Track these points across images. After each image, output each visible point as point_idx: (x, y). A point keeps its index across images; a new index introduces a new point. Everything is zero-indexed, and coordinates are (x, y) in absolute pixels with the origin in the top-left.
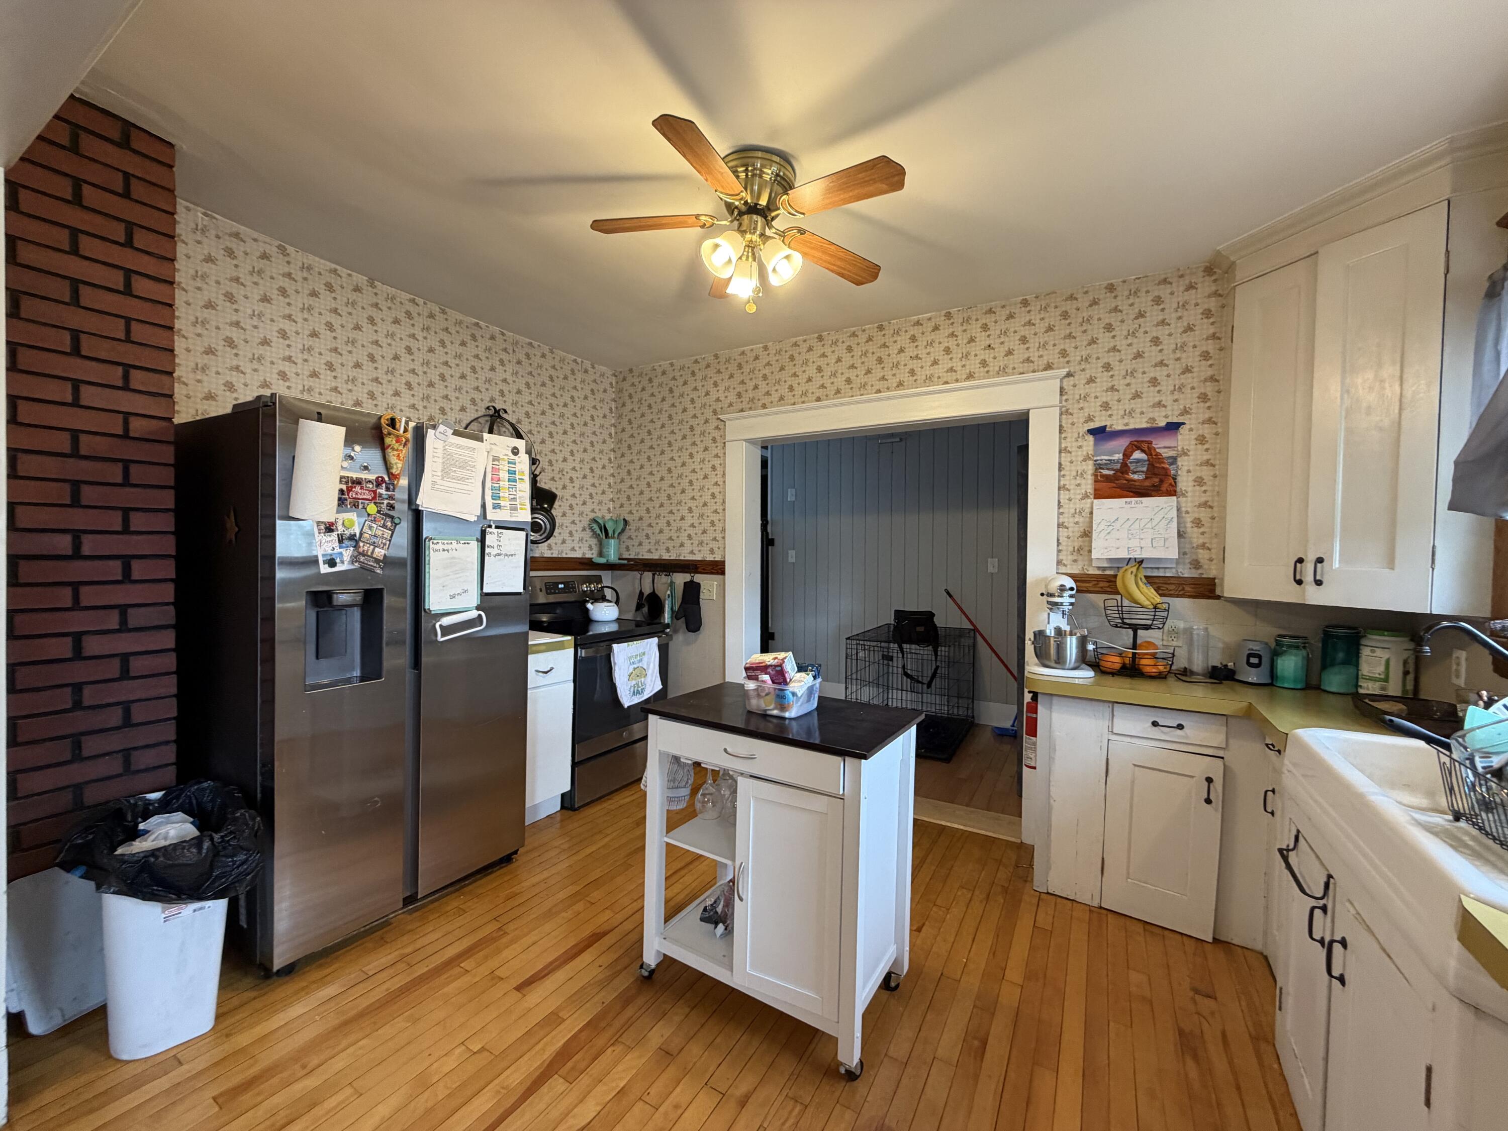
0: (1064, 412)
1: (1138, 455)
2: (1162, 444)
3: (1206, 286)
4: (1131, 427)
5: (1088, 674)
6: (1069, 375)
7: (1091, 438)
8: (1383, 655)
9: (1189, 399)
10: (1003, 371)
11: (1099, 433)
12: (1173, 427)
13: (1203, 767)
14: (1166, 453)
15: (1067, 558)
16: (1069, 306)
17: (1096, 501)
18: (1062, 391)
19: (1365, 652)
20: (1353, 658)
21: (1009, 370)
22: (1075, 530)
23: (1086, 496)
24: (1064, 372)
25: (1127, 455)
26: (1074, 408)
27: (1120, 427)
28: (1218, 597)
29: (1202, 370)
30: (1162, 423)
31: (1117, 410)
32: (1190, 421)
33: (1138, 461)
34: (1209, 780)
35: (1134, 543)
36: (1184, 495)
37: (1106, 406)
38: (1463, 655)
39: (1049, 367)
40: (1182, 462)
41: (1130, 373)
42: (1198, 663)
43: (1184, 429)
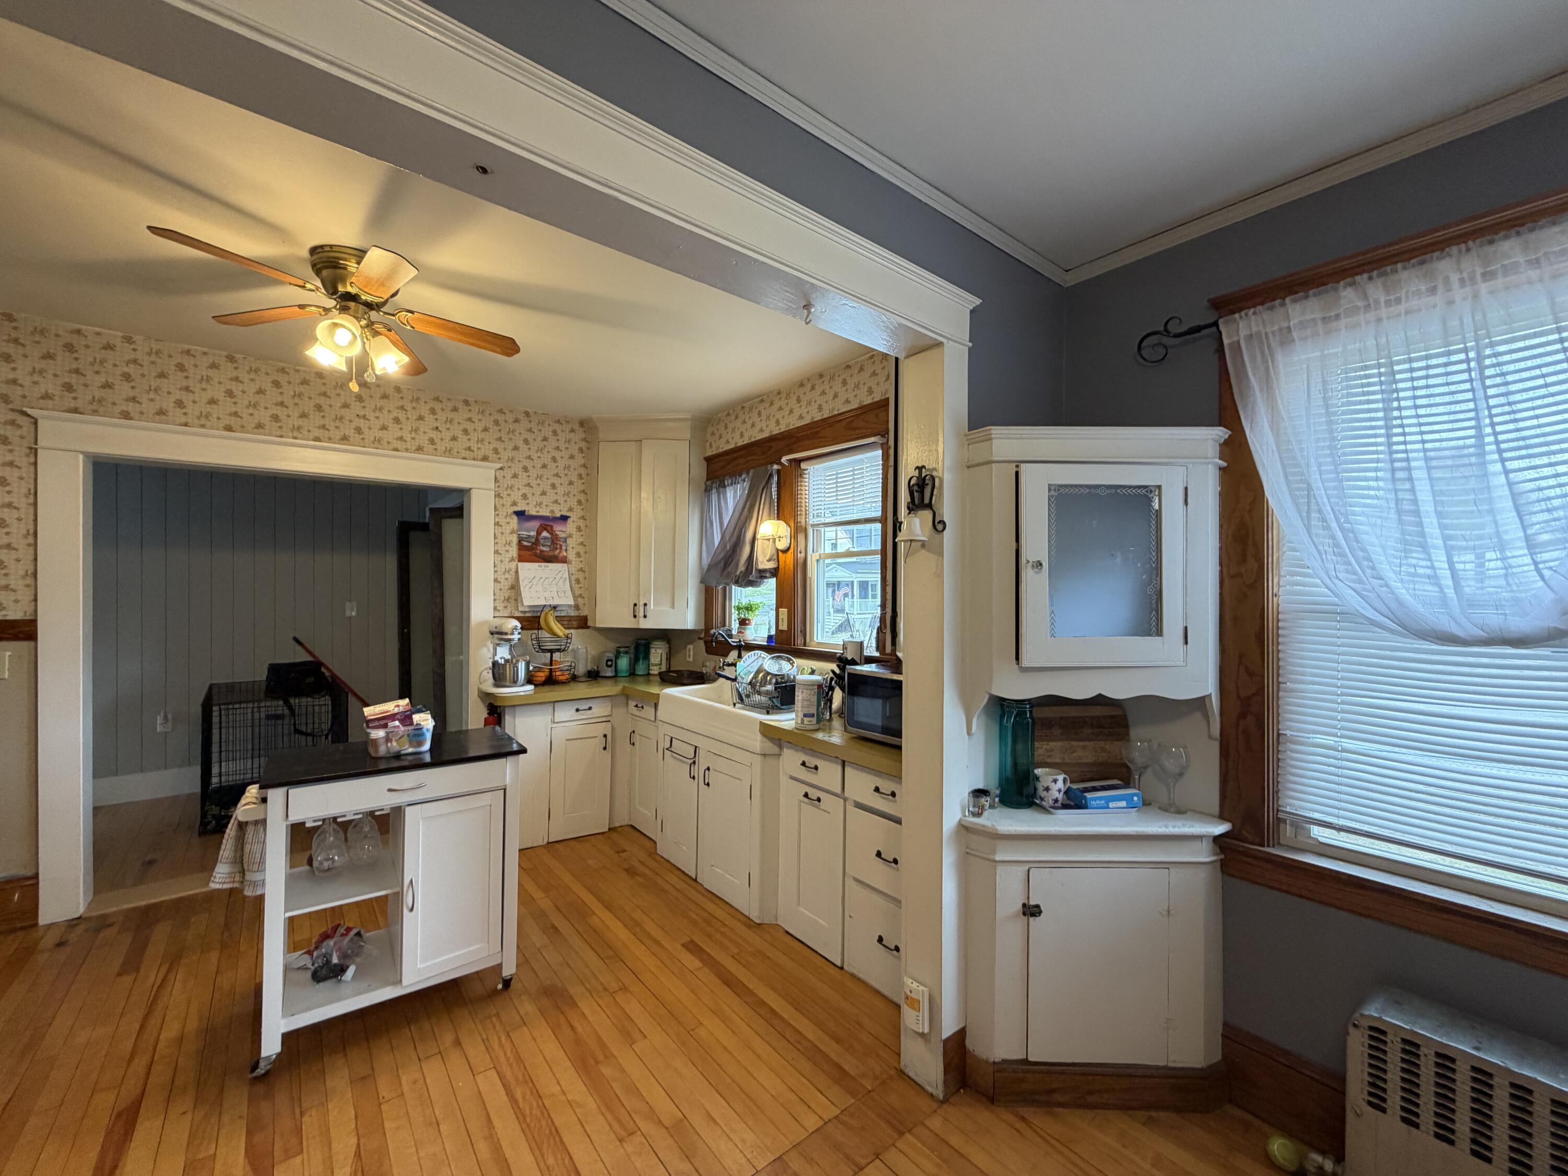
0: (498, 496)
1: (545, 534)
2: (558, 528)
3: (580, 434)
4: (540, 514)
5: (531, 687)
6: (501, 469)
7: (515, 518)
8: (659, 651)
9: (573, 502)
10: (448, 452)
11: (520, 514)
12: (564, 518)
13: (604, 728)
14: (561, 535)
15: (500, 606)
16: (500, 418)
17: (520, 564)
18: (496, 480)
19: (653, 651)
20: (647, 657)
21: (454, 452)
22: (505, 585)
23: (512, 560)
24: (499, 466)
25: (539, 533)
26: (504, 494)
27: (534, 513)
28: (588, 627)
29: (579, 485)
30: (558, 515)
31: (533, 500)
32: (574, 516)
33: (545, 538)
34: (605, 736)
35: (547, 594)
36: (570, 563)
37: (525, 496)
38: (691, 646)
39: (485, 459)
40: (569, 541)
41: (539, 477)
42: (581, 670)
43: (569, 521)
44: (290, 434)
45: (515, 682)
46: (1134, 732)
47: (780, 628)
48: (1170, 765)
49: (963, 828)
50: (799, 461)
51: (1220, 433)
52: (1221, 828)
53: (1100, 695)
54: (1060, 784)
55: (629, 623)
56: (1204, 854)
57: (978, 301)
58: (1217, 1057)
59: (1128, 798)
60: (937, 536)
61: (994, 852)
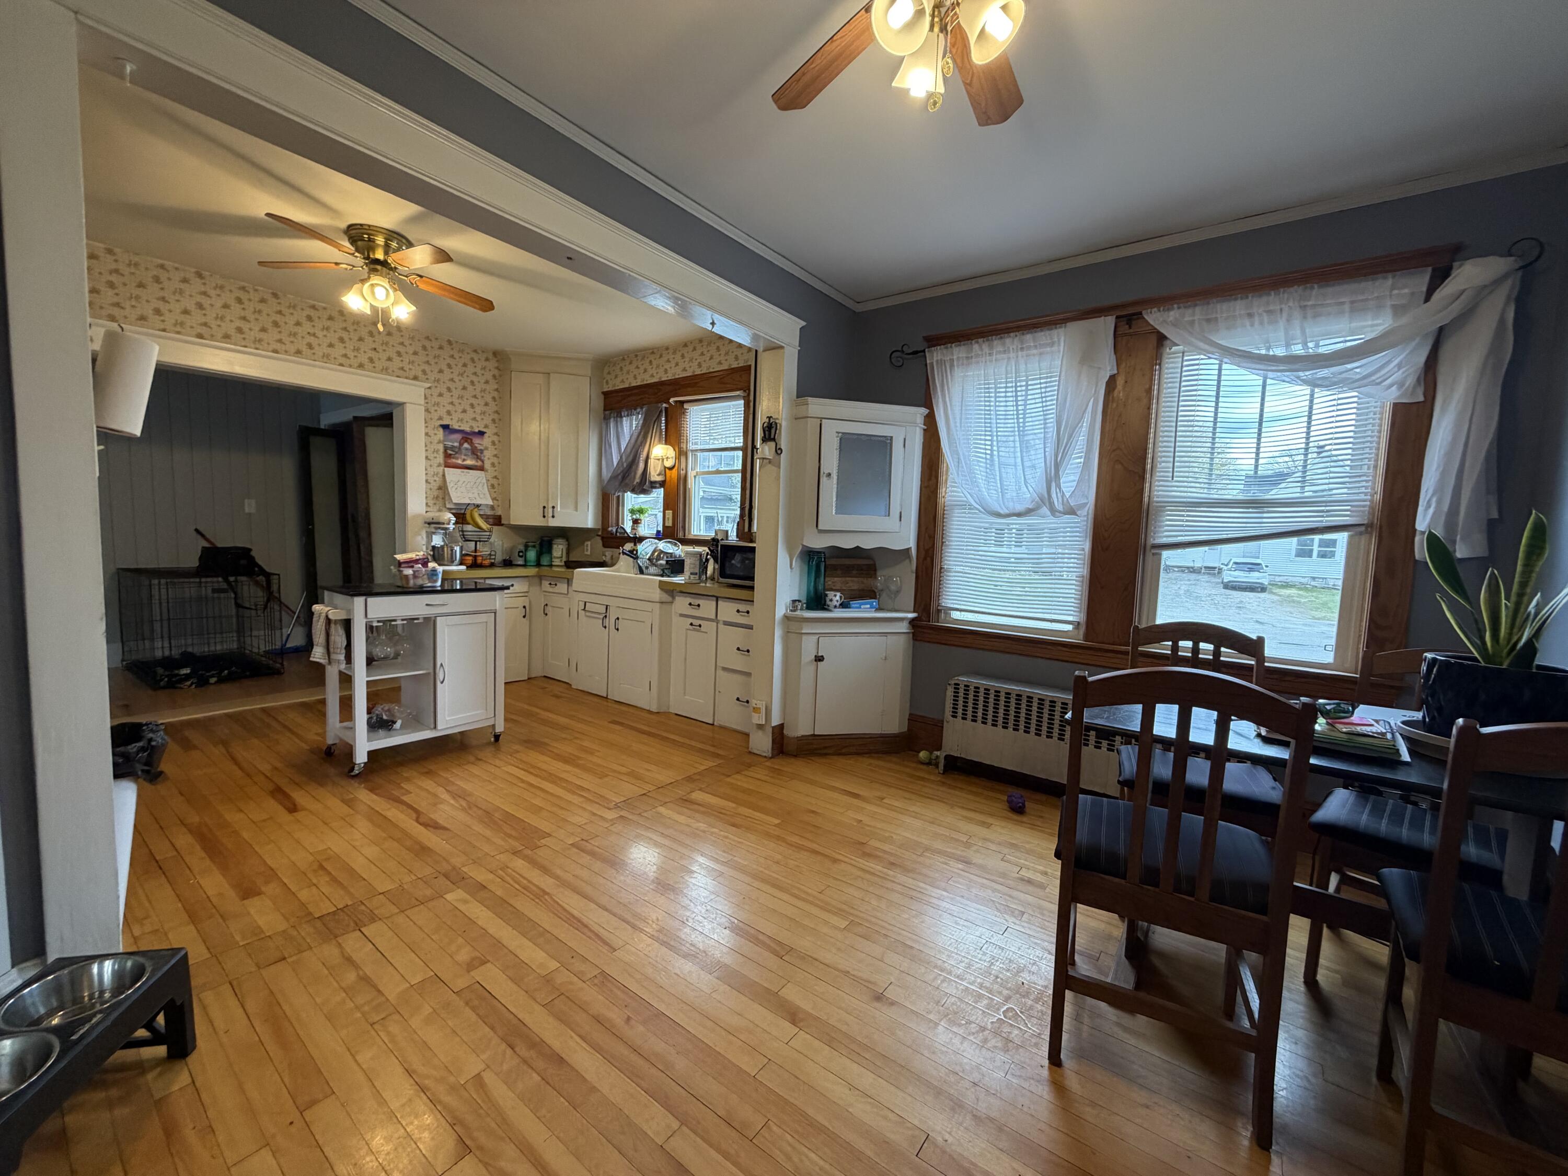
0: (427, 410)
1: (466, 445)
2: (477, 441)
3: (492, 364)
4: (462, 428)
5: (463, 567)
6: (429, 388)
7: (441, 430)
8: (561, 547)
9: (488, 420)
10: (385, 370)
11: (445, 427)
12: (481, 433)
13: (521, 602)
14: (479, 447)
15: (431, 502)
16: (428, 344)
17: (446, 469)
18: (426, 398)
19: (555, 546)
20: (550, 551)
21: (390, 371)
22: (435, 485)
23: (439, 465)
24: (429, 385)
25: (461, 444)
26: (432, 409)
27: (456, 427)
28: (502, 525)
29: (493, 406)
30: (477, 430)
31: (455, 416)
32: (489, 432)
33: (467, 449)
34: (524, 607)
35: (470, 495)
36: (487, 471)
37: (449, 413)
38: (589, 543)
39: (415, 378)
40: (486, 453)
41: (461, 397)
42: (499, 558)
43: (486, 435)
44: (253, 346)
45: (452, 562)
46: (879, 573)
47: (667, 524)
48: (893, 588)
49: (786, 618)
50: (683, 402)
51: (924, 411)
52: (912, 615)
53: (858, 547)
54: (838, 598)
55: (538, 521)
56: (904, 627)
57: (804, 323)
58: (905, 729)
59: (871, 604)
60: (777, 457)
61: (802, 629)
